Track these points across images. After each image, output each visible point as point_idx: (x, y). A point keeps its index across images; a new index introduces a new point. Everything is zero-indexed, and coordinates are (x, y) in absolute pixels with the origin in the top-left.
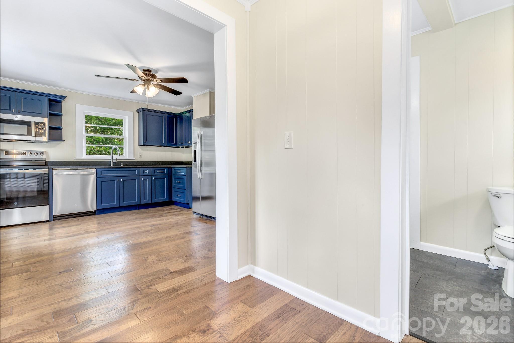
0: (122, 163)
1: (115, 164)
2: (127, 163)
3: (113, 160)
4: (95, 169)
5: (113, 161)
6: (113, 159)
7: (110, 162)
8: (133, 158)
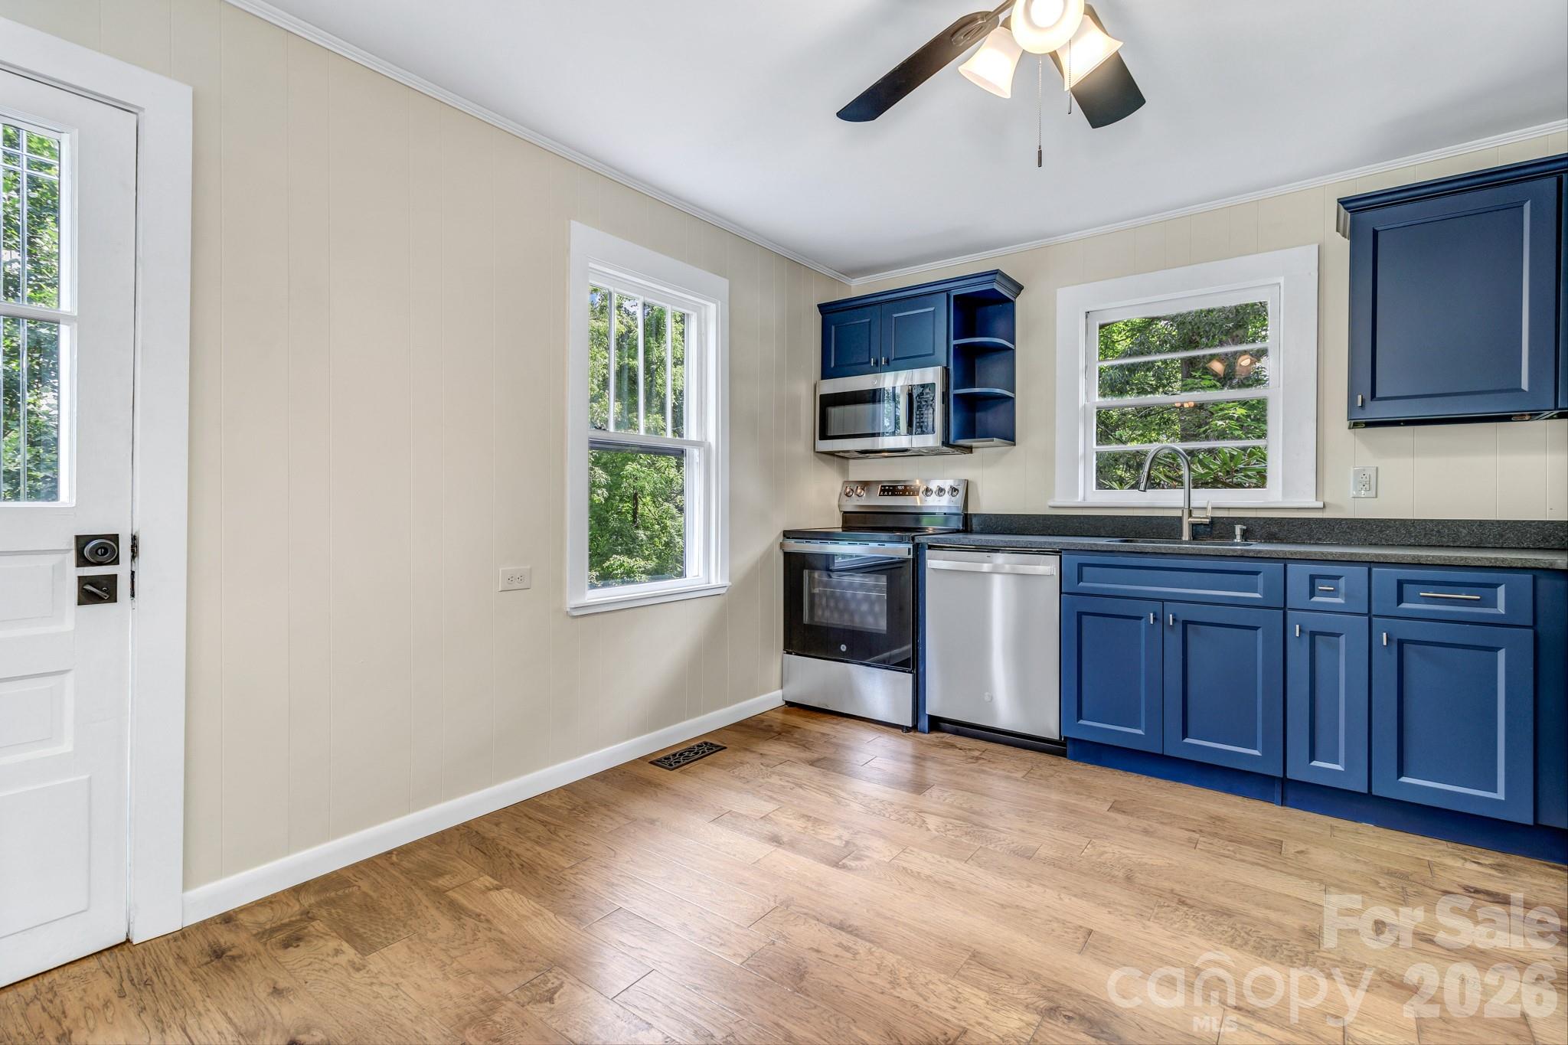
0: (1238, 529)
1: (1199, 532)
2: (1275, 529)
3: (1190, 512)
4: (1055, 552)
5: (1190, 515)
6: (1192, 505)
7: (1180, 519)
8: (1312, 502)
